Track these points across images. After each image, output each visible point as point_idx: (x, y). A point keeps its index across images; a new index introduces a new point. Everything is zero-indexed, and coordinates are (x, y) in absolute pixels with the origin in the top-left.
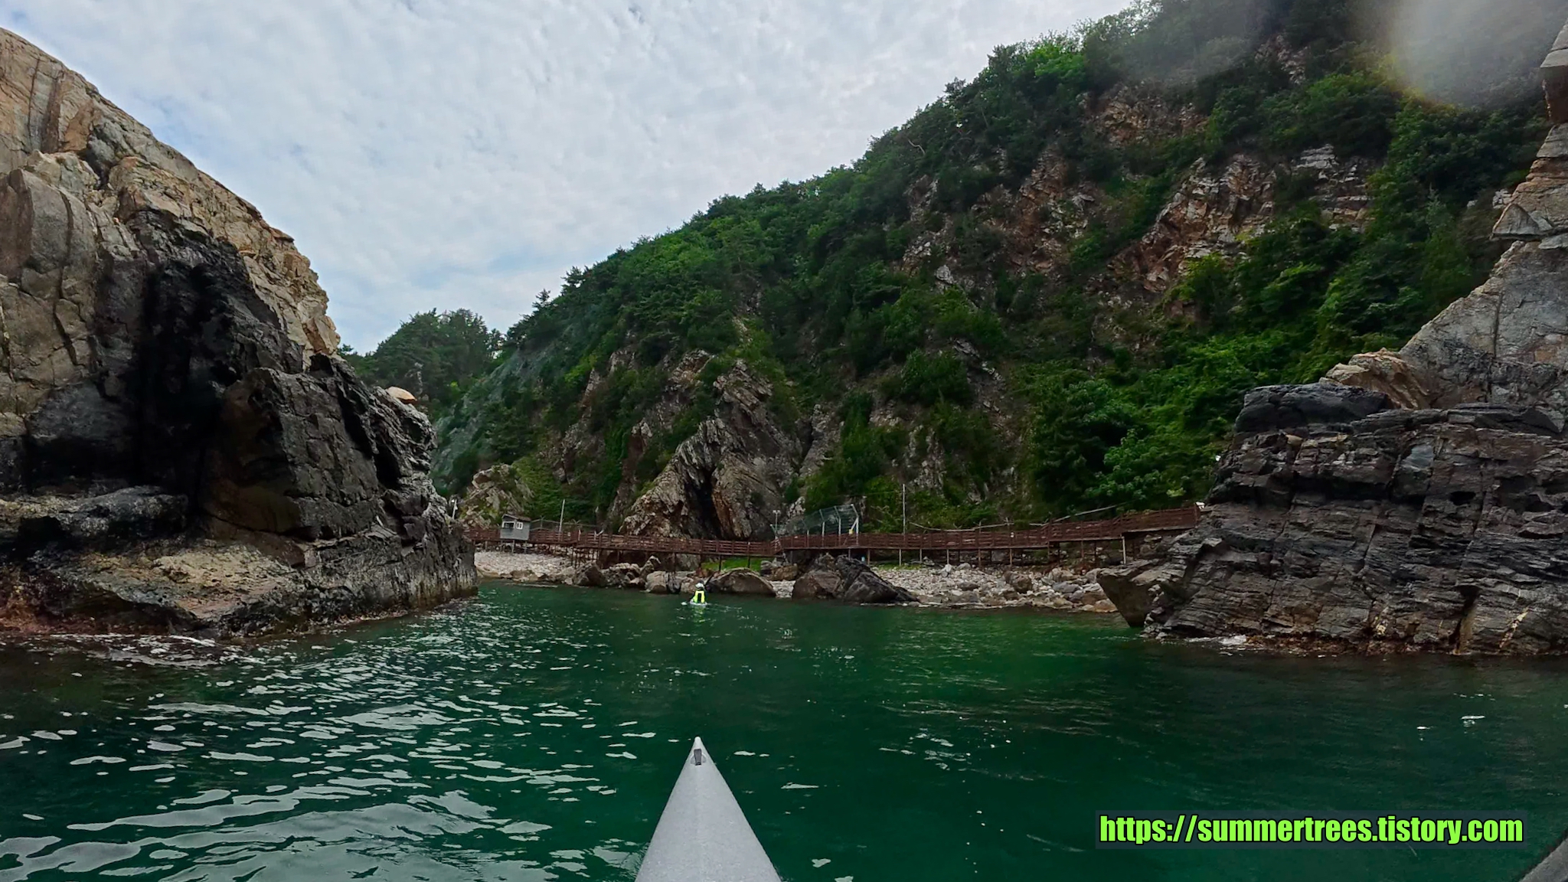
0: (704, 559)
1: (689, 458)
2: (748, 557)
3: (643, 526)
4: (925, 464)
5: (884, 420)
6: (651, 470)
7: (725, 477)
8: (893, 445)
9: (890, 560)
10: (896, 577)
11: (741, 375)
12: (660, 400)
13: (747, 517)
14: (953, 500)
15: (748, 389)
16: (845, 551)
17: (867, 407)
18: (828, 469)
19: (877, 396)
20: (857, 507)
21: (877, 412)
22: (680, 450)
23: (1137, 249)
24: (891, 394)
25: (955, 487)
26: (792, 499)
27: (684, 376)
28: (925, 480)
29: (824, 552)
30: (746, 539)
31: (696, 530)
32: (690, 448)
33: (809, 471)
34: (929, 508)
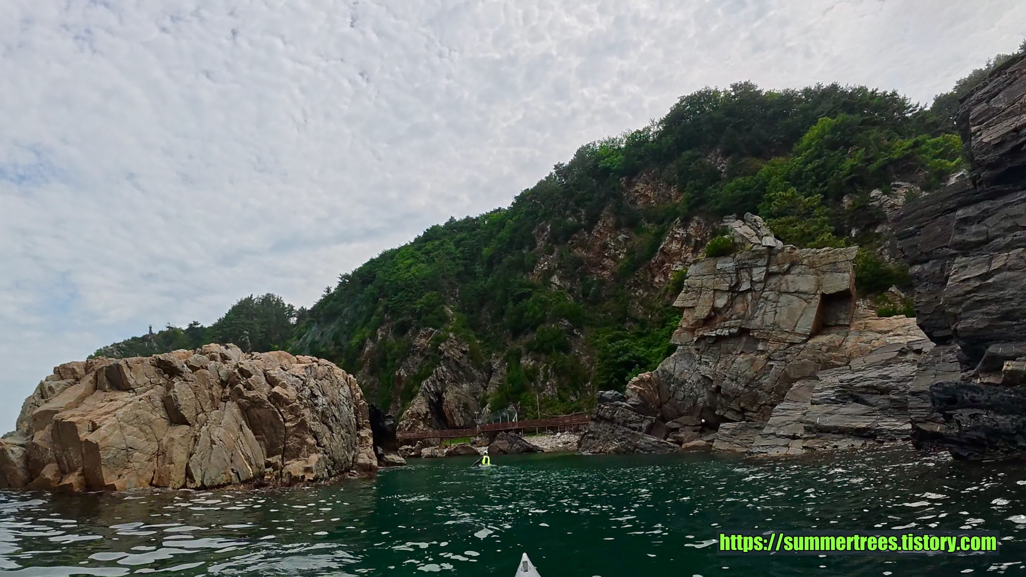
0: (442, 439)
1: (430, 388)
2: (464, 437)
3: (409, 426)
4: (548, 383)
5: (527, 362)
6: (409, 396)
7: (449, 396)
8: (532, 375)
9: (532, 433)
10: (536, 441)
11: (452, 342)
12: (409, 356)
13: (462, 416)
14: (563, 400)
15: (457, 349)
16: (511, 430)
17: (518, 356)
18: (501, 389)
19: (523, 349)
20: (516, 408)
21: (523, 358)
22: (424, 384)
24: (530, 348)
25: (563, 394)
26: (484, 405)
27: (421, 342)
28: (549, 392)
29: (501, 431)
30: (462, 428)
31: (435, 425)
32: (430, 383)
33: (491, 390)
34: (551, 405)
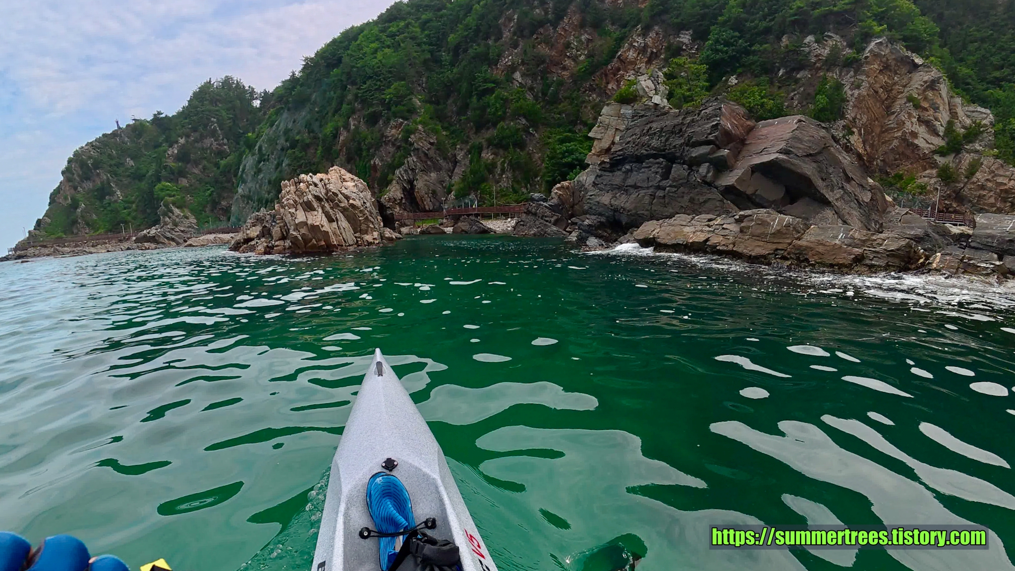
0: (415, 220)
1: (403, 177)
2: (433, 219)
4: (504, 176)
5: (487, 156)
6: (387, 182)
7: (419, 184)
8: (491, 168)
9: (489, 217)
10: (491, 224)
11: (421, 134)
12: (382, 145)
13: (431, 201)
14: (515, 191)
15: (425, 140)
16: (472, 214)
17: (480, 149)
18: (464, 179)
19: (485, 144)
20: (476, 196)
21: (484, 152)
22: (397, 172)
23: (605, 71)
24: (490, 143)
25: (516, 186)
26: (449, 192)
28: (504, 184)
29: (464, 215)
30: (431, 211)
31: (409, 209)
32: (402, 172)
33: (456, 179)
34: (505, 195)
